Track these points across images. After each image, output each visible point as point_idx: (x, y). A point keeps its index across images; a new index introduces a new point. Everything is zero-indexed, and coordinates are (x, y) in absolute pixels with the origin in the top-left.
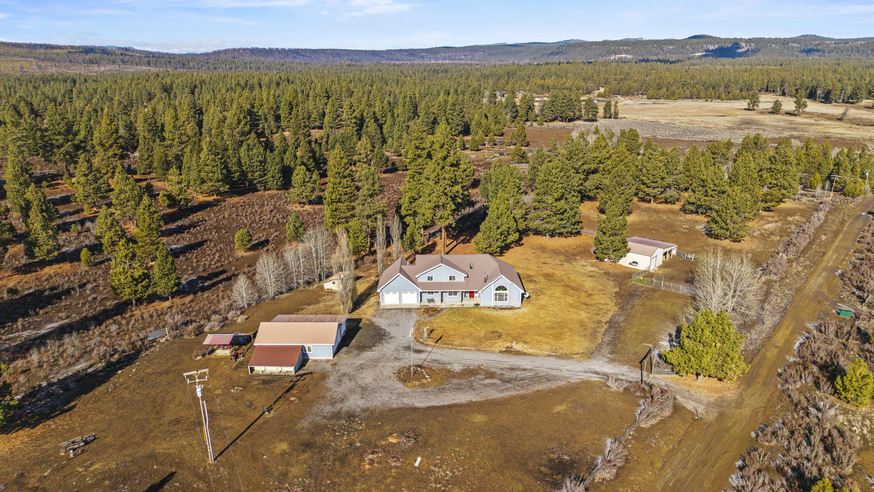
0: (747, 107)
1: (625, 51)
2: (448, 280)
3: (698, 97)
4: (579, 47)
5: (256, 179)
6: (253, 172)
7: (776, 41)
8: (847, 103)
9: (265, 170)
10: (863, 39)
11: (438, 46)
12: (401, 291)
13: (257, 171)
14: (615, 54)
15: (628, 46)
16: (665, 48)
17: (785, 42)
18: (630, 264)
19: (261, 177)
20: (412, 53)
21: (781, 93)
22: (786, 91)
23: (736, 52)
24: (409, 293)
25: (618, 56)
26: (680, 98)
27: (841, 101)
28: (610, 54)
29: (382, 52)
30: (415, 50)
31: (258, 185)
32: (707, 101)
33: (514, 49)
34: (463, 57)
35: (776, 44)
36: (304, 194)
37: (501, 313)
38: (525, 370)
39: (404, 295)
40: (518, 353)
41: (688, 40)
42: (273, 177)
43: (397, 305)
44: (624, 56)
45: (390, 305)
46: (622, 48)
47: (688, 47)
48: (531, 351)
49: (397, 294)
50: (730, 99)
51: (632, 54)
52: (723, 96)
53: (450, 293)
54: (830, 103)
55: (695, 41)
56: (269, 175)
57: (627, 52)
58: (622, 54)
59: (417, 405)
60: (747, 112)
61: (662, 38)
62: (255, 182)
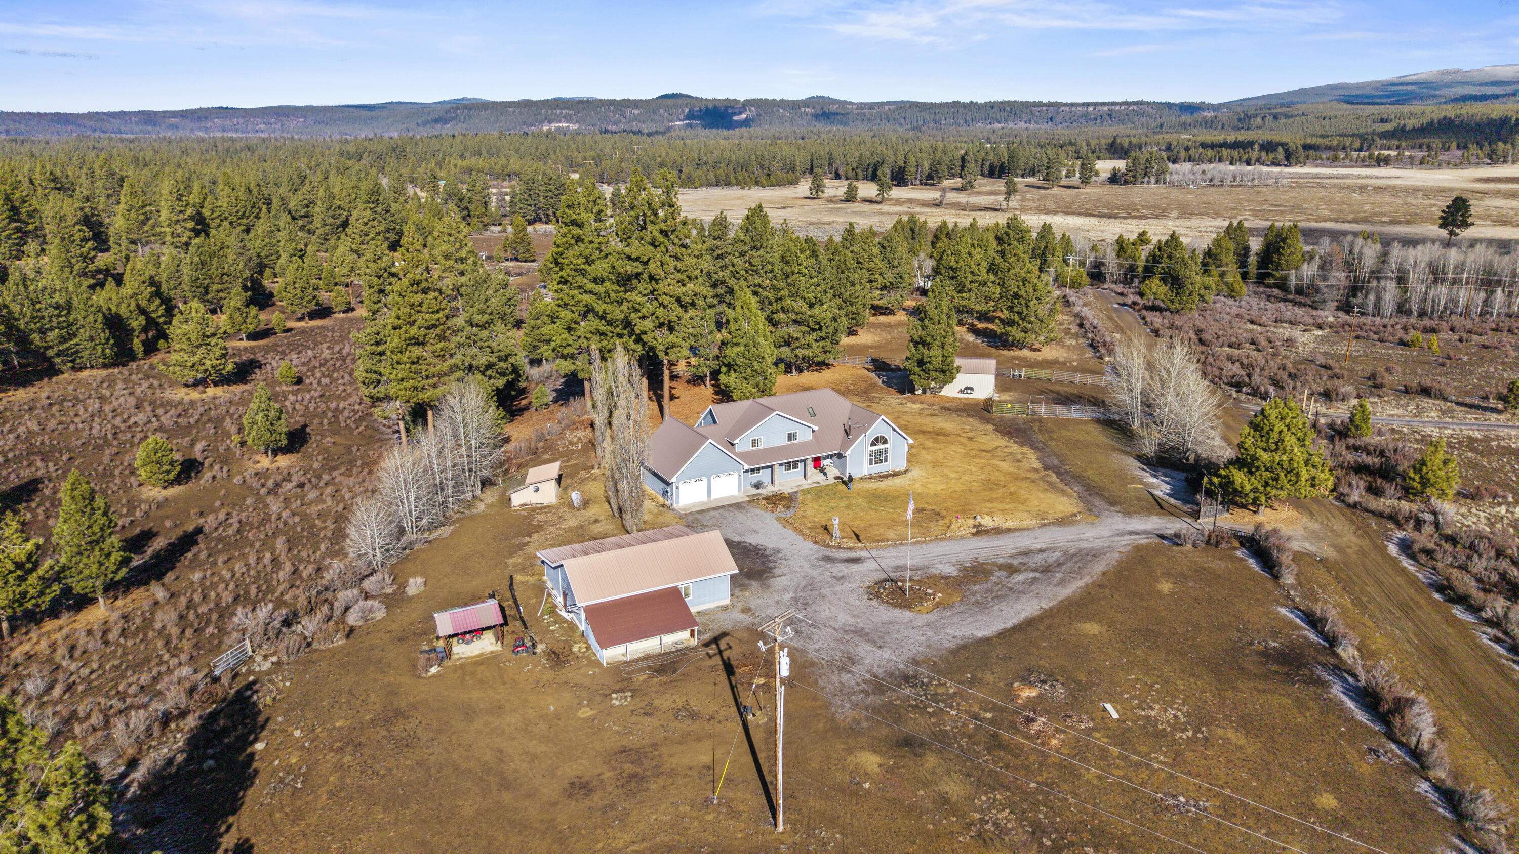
0: (808, 194)
1: (565, 117)
2: (784, 442)
3: (728, 184)
4: (486, 109)
5: (51, 347)
6: (42, 332)
7: (783, 104)
8: (926, 184)
9: (70, 325)
10: (889, 103)
11: (205, 106)
12: (709, 473)
13: (52, 329)
14: (550, 122)
15: (568, 109)
16: (627, 112)
17: (794, 106)
18: (961, 392)
19: (63, 340)
20: (149, 118)
21: (833, 175)
22: (841, 172)
23: (732, 121)
24: (723, 476)
25: (554, 126)
26: (702, 185)
27: (918, 182)
28: (542, 122)
29: (79, 116)
30: (156, 113)
31: (58, 360)
32: (743, 188)
33: (364, 113)
34: (262, 126)
35: (784, 108)
36: (208, 362)
37: (889, 482)
38: (1042, 551)
39: (713, 481)
40: (998, 531)
41: (660, 101)
42: (92, 339)
43: (703, 503)
44: (565, 125)
45: (694, 505)
46: (559, 112)
47: (661, 111)
48: (1009, 524)
49: (705, 480)
50: (773, 185)
51: (577, 122)
52: (763, 180)
53: (788, 466)
54: (906, 185)
55: (670, 102)
56: (84, 334)
57: (568, 119)
58: (560, 122)
59: (980, 634)
60: (813, 202)
61: (619, 97)
62: (50, 353)
